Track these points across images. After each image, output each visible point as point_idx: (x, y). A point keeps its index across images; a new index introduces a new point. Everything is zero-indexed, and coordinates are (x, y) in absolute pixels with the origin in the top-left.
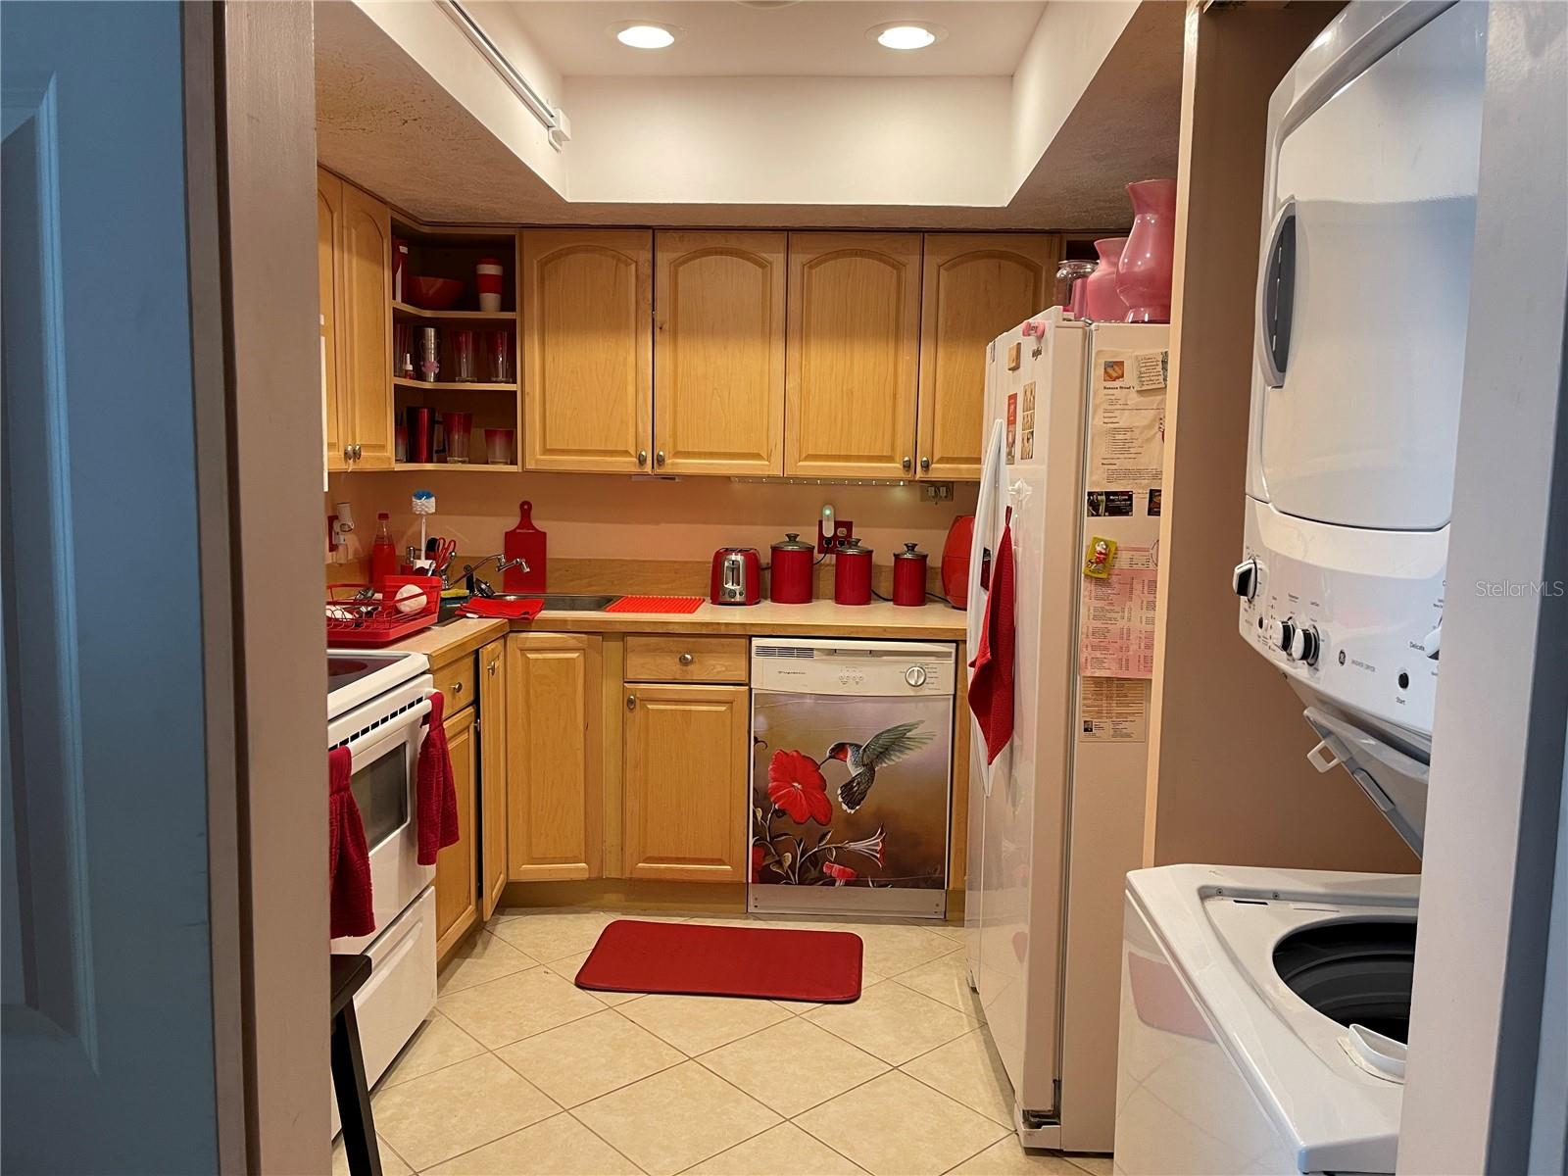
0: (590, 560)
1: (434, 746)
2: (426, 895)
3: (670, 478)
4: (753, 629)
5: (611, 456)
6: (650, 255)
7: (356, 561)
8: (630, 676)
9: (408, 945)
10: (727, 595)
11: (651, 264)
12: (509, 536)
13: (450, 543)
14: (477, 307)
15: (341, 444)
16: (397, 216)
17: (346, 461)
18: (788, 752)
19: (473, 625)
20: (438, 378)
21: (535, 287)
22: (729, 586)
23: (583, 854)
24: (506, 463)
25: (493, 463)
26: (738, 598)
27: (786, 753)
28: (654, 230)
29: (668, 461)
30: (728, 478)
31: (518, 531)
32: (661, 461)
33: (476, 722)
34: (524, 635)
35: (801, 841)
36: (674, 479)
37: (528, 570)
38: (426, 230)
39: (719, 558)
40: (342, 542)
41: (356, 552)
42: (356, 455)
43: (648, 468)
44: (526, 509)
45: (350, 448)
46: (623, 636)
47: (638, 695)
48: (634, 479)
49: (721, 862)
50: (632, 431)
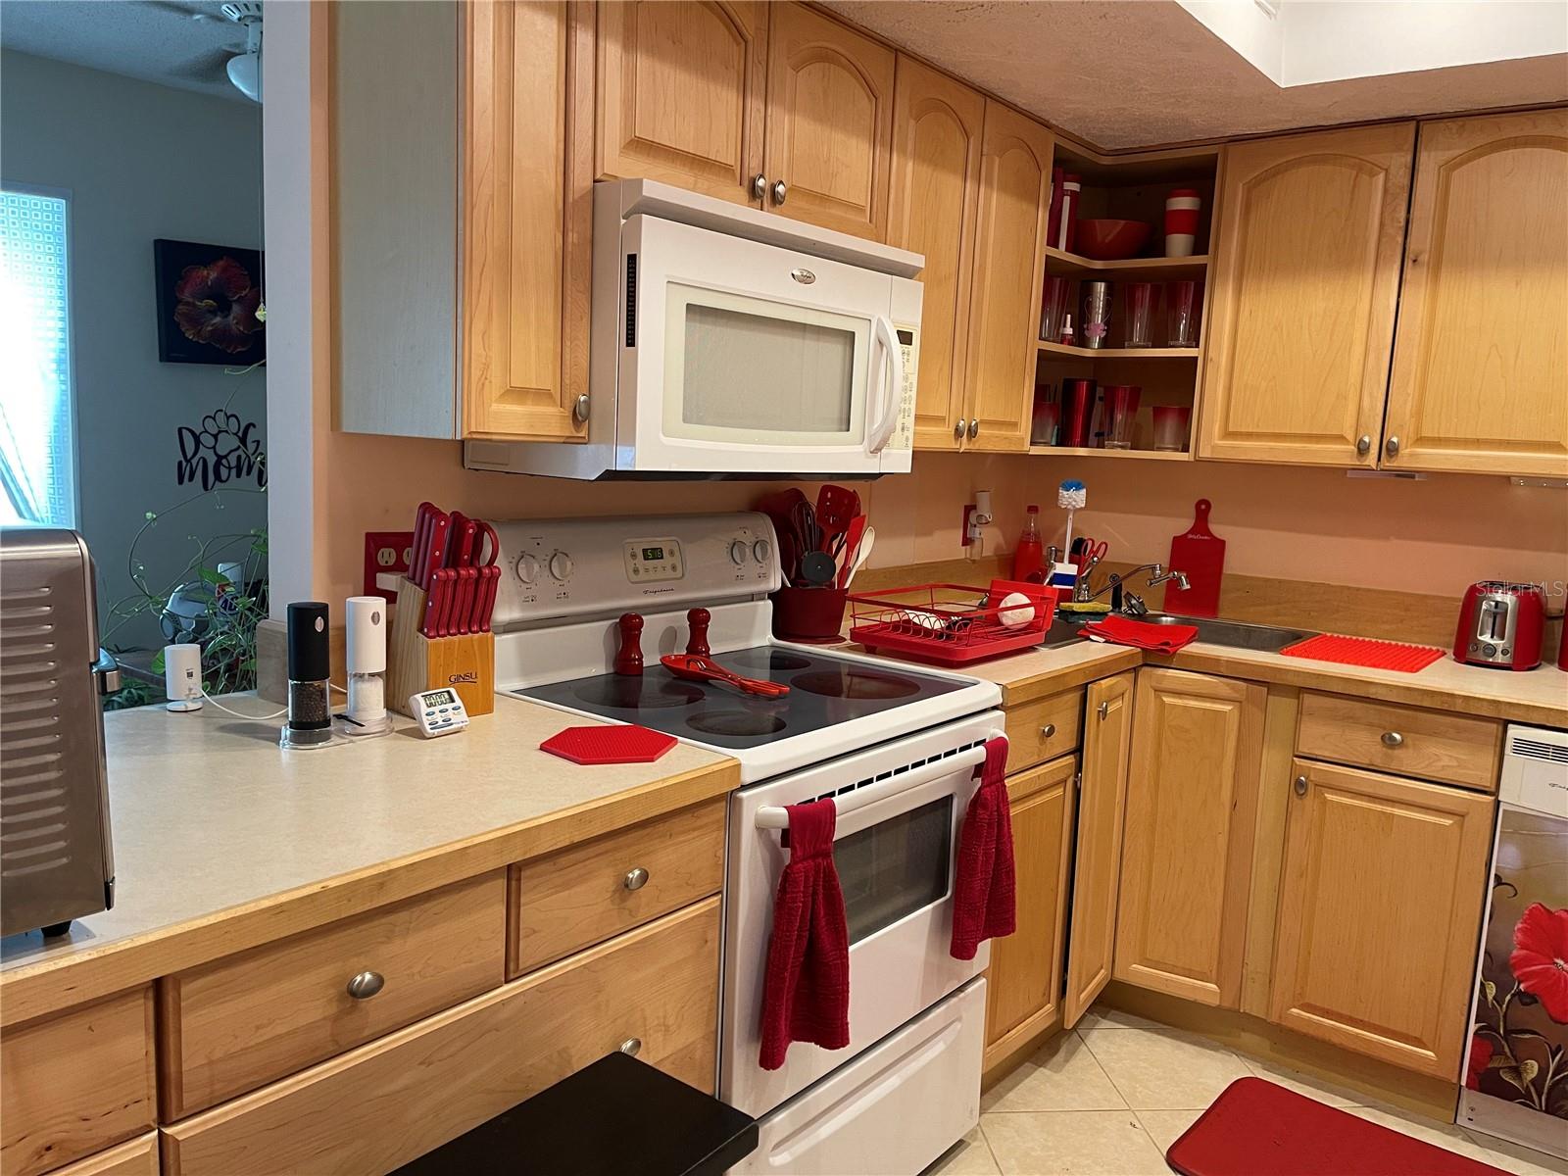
0: (1280, 581)
1: (985, 807)
2: (970, 989)
3: (1408, 475)
4: (1512, 711)
5: (1317, 443)
6: (1409, 158)
7: (995, 558)
8: (1304, 749)
9: (938, 1048)
10: (1480, 652)
11: (1409, 171)
12: (1178, 542)
13: (1100, 545)
14: (1162, 253)
15: (952, 419)
16: (1063, 143)
17: (956, 439)
18: (1553, 910)
19: (1096, 650)
20: (1105, 343)
21: (1237, 218)
22: (1486, 638)
23: (1214, 972)
24: (1176, 450)
25: (1159, 449)
26: (1500, 658)
27: (1548, 911)
28: (1418, 122)
29: (1404, 451)
30: (1506, 479)
31: (1190, 536)
32: (1392, 450)
33: (1077, 776)
34: (1161, 671)
35: (1559, 1049)
36: (1413, 477)
37: (1188, 587)
38: (1106, 161)
39: (1473, 597)
40: (978, 536)
41: (998, 548)
42: (972, 433)
43: (1371, 460)
44: (1203, 510)
45: (962, 423)
46: (1299, 691)
47: (1312, 778)
48: (1349, 474)
49: (1419, 1043)
50: (1352, 408)
